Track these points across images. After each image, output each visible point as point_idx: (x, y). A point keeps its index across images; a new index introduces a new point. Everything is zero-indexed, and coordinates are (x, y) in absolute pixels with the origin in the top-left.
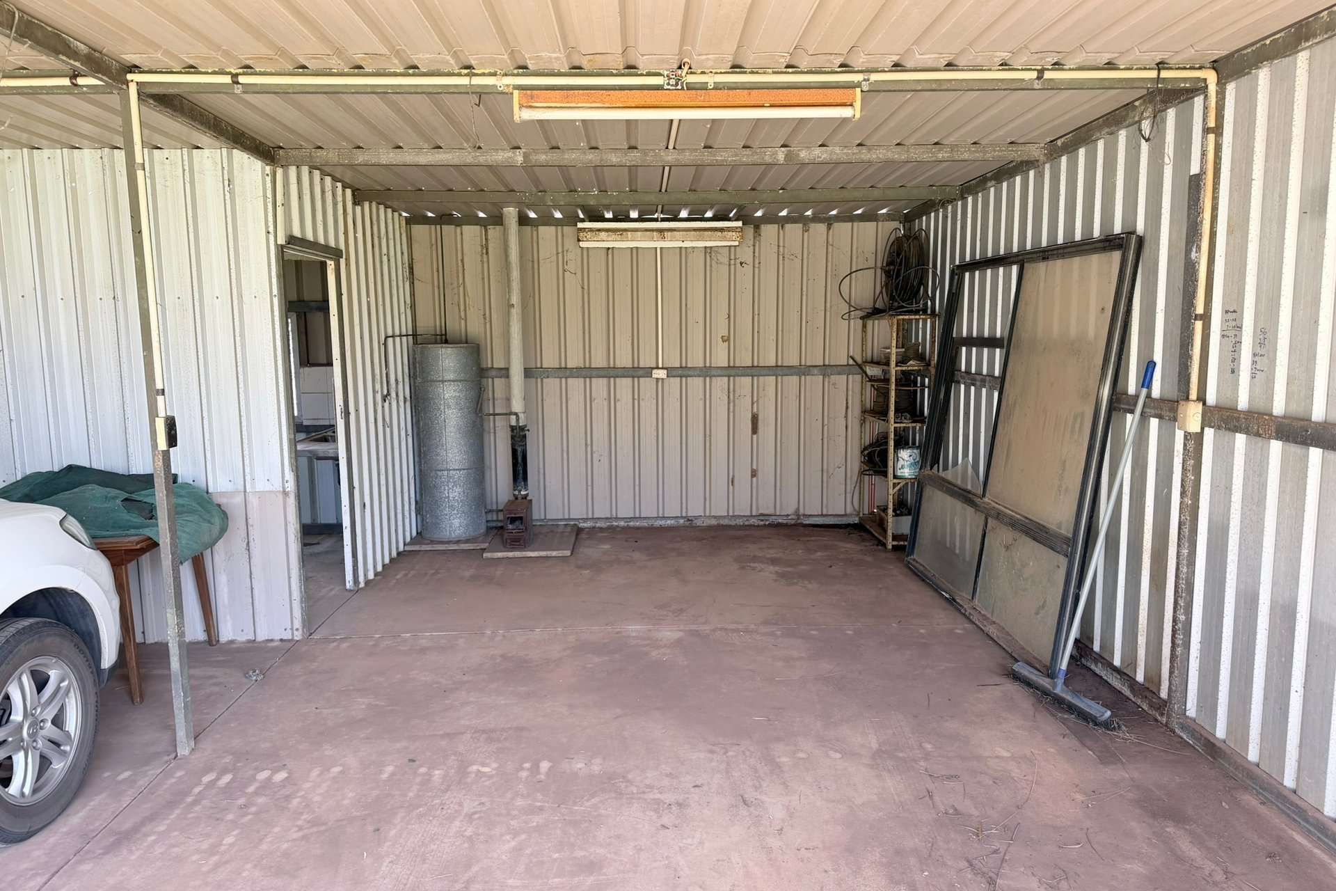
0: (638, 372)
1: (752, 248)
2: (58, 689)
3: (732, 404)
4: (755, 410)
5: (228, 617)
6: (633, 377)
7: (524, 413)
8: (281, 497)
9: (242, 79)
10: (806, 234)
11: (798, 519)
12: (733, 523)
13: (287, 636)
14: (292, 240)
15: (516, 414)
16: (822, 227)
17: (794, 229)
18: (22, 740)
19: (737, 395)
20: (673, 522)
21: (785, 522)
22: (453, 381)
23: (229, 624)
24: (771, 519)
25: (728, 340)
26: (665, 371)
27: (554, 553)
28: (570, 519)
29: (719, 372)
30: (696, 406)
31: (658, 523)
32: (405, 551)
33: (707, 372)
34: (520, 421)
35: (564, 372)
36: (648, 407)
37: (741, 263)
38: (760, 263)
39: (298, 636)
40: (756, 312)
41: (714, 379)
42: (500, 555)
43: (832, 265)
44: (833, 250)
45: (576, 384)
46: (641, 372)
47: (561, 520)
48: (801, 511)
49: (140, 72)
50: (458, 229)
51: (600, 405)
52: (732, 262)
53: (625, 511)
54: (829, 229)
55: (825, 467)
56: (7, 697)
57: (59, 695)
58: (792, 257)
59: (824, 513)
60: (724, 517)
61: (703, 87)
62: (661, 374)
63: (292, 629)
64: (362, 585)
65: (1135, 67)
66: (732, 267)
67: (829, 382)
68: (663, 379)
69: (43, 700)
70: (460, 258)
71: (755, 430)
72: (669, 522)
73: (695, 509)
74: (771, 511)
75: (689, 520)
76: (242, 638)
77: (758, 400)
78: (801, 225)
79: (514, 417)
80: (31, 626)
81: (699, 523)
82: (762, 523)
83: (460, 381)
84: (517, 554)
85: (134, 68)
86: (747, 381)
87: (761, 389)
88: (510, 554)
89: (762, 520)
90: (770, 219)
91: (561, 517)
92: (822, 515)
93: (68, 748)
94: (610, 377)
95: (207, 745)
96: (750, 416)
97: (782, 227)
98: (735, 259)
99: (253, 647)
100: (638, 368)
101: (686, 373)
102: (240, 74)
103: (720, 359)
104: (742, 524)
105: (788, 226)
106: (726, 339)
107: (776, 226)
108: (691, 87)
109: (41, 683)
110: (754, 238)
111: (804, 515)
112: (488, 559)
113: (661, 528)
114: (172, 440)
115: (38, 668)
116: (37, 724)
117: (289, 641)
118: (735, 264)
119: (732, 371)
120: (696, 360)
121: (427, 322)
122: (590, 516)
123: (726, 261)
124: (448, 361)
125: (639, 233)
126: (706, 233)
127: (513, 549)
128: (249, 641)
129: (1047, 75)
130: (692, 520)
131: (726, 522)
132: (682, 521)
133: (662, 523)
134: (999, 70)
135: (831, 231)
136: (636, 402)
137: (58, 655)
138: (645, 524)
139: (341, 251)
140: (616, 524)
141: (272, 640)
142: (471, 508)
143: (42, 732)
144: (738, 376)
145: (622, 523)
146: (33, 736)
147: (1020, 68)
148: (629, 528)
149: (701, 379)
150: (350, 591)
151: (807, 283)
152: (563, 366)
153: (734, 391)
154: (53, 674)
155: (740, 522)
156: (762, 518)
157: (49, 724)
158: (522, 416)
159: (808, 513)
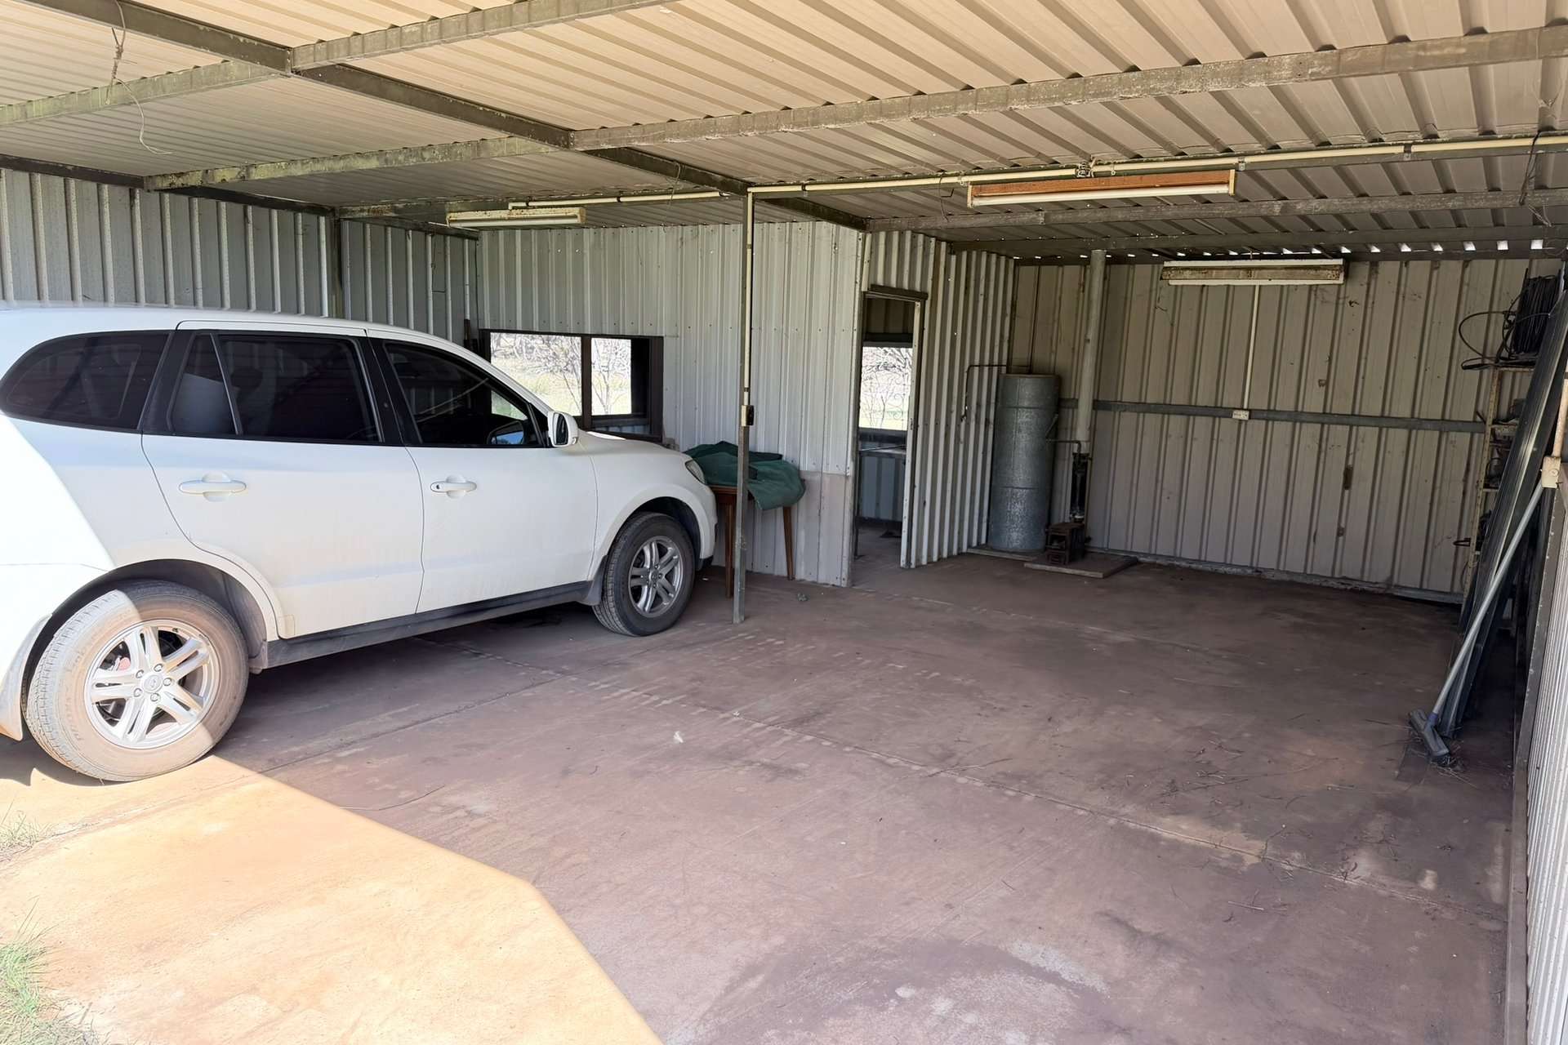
0: (1218, 412)
1: (1366, 286)
2: (671, 559)
3: (1323, 455)
4: (1350, 463)
5: (803, 562)
6: (1215, 417)
7: (1086, 442)
8: (844, 478)
9: (807, 188)
10: (1435, 273)
11: (1388, 588)
12: (1308, 582)
13: (837, 583)
14: (874, 287)
15: (1079, 442)
16: (1456, 265)
17: (1420, 268)
18: (648, 580)
19: (1329, 446)
20: (1239, 570)
21: (1371, 589)
22: (1027, 408)
23: (803, 568)
24: (1354, 584)
25: (1327, 384)
26: (1247, 413)
27: (1087, 574)
28: (1131, 552)
29: (1310, 418)
30: (1279, 454)
31: (1222, 569)
32: (967, 553)
33: (1296, 417)
34: (1082, 449)
35: (1143, 407)
36: (1225, 452)
37: (1351, 303)
38: (1373, 303)
39: (844, 584)
40: (1364, 355)
41: (1304, 425)
42: (1038, 566)
43: (1466, 306)
44: (1468, 291)
45: (1152, 420)
46: (1222, 412)
47: (1123, 551)
48: (1395, 581)
49: (756, 186)
50: (1061, 269)
51: (1174, 445)
52: (1341, 301)
53: (1189, 552)
54: (1465, 266)
55: (1431, 535)
56: (642, 553)
57: (672, 562)
58: (1414, 297)
59: (1425, 587)
60: (1299, 574)
61: (1107, 175)
62: (1244, 415)
63: (841, 578)
64: (913, 566)
65: (1514, 136)
66: (1340, 307)
67: (1447, 438)
68: (1246, 421)
69: (662, 562)
70: (1058, 294)
71: (1347, 484)
72: (1234, 570)
73: (1267, 561)
74: (1356, 575)
75: (1257, 571)
76: (810, 579)
77: (1354, 453)
78: (1429, 262)
79: (1077, 445)
80: (659, 517)
81: (1269, 575)
82: (1343, 587)
83: (1034, 408)
84: (1054, 568)
85: (751, 184)
86: (1342, 430)
87: (1359, 440)
88: (1048, 568)
89: (1343, 584)
90: (1391, 254)
91: (1123, 549)
92: (1421, 589)
93: (672, 596)
94: (1189, 415)
95: (751, 623)
96: (1343, 469)
97: (1406, 263)
98: (1345, 298)
99: (814, 586)
100: (1221, 407)
101: (1271, 416)
102: (807, 184)
103: (1313, 402)
104: (1318, 584)
105: (1412, 263)
106: (1324, 384)
107: (1399, 262)
108: (1096, 175)
109: (662, 551)
110: (1370, 276)
111: (1397, 586)
112: (1027, 568)
113: (1225, 575)
114: (750, 420)
115: (662, 544)
116: (657, 575)
117: (837, 586)
118: (1343, 304)
119: (1325, 418)
120: (1285, 403)
121: (1021, 355)
122: (1153, 552)
123: (1334, 299)
124: (1027, 390)
125: (1225, 271)
126: (1298, 271)
127: (1053, 564)
128: (814, 582)
129: (1414, 149)
130: (1260, 572)
131: (1300, 579)
132: (1249, 571)
133: (1228, 569)
134: (1370, 147)
135: (1468, 270)
136: (1215, 442)
137: (674, 539)
138: (1208, 568)
139: (927, 294)
140: (1178, 563)
141: (827, 584)
142: (1029, 525)
143: (659, 580)
144: (1333, 424)
145: (1184, 564)
146: (655, 580)
147: (1391, 143)
148: (1190, 569)
149: (1290, 424)
150: (903, 568)
151: (1431, 326)
152: (1143, 401)
153: (1327, 439)
154: (670, 549)
155: (1317, 582)
156: (1343, 581)
157: (664, 577)
158: (1084, 445)
159: (1402, 583)
